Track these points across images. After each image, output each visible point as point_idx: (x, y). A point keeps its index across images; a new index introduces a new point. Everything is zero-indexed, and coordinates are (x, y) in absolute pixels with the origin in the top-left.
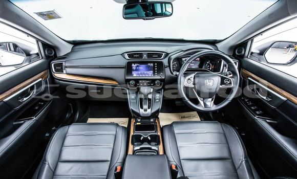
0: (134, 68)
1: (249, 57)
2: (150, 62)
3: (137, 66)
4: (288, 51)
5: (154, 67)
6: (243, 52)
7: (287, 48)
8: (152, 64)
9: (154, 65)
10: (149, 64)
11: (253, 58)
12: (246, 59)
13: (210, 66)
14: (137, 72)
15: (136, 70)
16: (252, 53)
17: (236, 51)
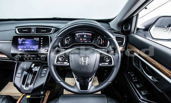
0: (20, 42)
1: (135, 32)
2: (37, 37)
3: (23, 41)
4: (168, 30)
5: (40, 41)
6: (129, 28)
7: (168, 27)
8: (38, 39)
9: (40, 40)
10: (35, 39)
11: (139, 34)
12: (132, 35)
13: (101, 41)
14: (22, 47)
15: (22, 44)
16: (138, 29)
17: (124, 27)
